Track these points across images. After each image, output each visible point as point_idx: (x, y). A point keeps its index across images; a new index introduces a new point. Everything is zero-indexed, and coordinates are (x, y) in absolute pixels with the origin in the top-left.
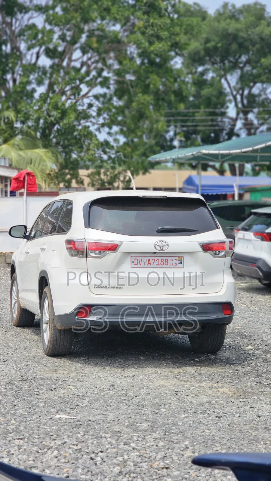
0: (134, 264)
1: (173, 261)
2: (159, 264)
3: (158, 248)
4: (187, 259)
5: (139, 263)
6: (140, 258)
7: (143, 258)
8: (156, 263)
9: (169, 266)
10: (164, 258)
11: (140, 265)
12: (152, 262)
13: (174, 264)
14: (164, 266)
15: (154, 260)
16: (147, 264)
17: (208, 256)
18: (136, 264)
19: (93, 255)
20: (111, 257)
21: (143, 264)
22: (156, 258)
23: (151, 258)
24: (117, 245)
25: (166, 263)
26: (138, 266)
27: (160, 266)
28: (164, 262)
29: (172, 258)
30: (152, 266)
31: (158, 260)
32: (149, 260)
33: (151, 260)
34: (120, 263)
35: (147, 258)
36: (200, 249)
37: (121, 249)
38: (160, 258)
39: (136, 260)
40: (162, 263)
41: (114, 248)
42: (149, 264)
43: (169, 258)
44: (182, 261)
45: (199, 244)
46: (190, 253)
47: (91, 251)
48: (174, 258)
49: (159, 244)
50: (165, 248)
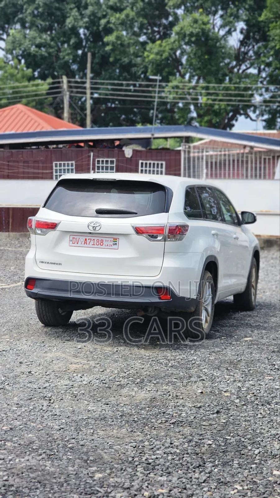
0: (72, 242)
1: (108, 242)
2: (95, 244)
3: (91, 228)
4: (122, 241)
6: (78, 237)
7: (81, 237)
8: (92, 243)
9: (103, 246)
10: (100, 239)
11: (77, 243)
12: (88, 241)
13: (109, 245)
14: (99, 246)
15: (90, 240)
16: (83, 243)
17: (143, 239)
18: (74, 242)
19: (39, 232)
20: (52, 234)
21: (80, 243)
22: (93, 238)
23: (87, 238)
24: (56, 224)
25: (102, 244)
26: (76, 244)
27: (96, 246)
28: (100, 242)
29: (107, 239)
30: (88, 245)
31: (94, 240)
32: (86, 239)
33: (87, 240)
34: (58, 241)
35: (84, 238)
36: (133, 232)
37: (59, 228)
38: (96, 239)
39: (74, 239)
40: (98, 244)
41: (53, 226)
42: (85, 244)
43: (104, 239)
44: (117, 242)
45: (133, 227)
46: (125, 235)
47: (39, 229)
48: (109, 239)
49: (92, 225)
50: (97, 229)
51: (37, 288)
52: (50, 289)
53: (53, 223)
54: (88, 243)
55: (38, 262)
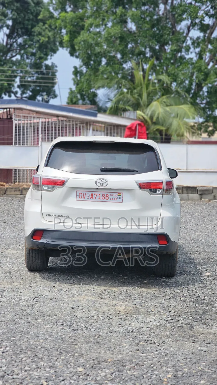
0: (79, 197)
1: (114, 196)
2: (101, 198)
3: (99, 185)
4: (126, 196)
5: (83, 197)
6: (85, 193)
7: (87, 193)
8: (98, 197)
9: (109, 200)
10: (105, 194)
11: (84, 198)
12: (94, 196)
13: (114, 199)
14: (105, 200)
15: (96, 195)
16: (90, 197)
17: (145, 193)
18: (81, 197)
19: (46, 188)
20: (59, 191)
21: (86, 197)
22: (98, 193)
23: (94, 193)
24: (65, 181)
25: (107, 198)
26: (82, 199)
27: (102, 200)
28: (105, 196)
29: (112, 194)
30: (94, 200)
31: (100, 194)
32: (92, 194)
33: (94, 195)
34: (66, 197)
35: (91, 193)
36: (137, 187)
37: (67, 185)
38: (101, 194)
39: (81, 194)
40: (103, 198)
41: (62, 183)
42: (92, 198)
43: (109, 194)
44: (122, 196)
45: (136, 183)
46: (128, 190)
47: (45, 186)
48: (114, 194)
49: (100, 181)
50: (104, 185)
51: (45, 238)
52: (59, 239)
53: (63, 181)
54: (94, 197)
55: (45, 215)
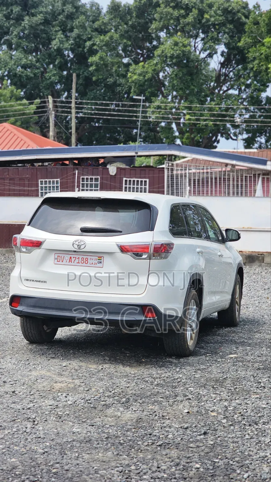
0: (57, 260)
1: (93, 260)
2: (80, 262)
3: (76, 246)
4: (107, 260)
6: (63, 255)
7: (65, 256)
8: (77, 261)
9: (88, 265)
10: (85, 257)
11: (62, 261)
12: (73, 260)
13: (94, 263)
14: (84, 264)
15: (75, 258)
16: (68, 261)
17: (127, 258)
18: (59, 260)
19: (24, 250)
20: (37, 252)
21: (65, 261)
22: (77, 257)
23: (72, 256)
24: (41, 242)
25: (86, 262)
26: (61, 263)
27: (80, 264)
28: (85, 260)
29: (92, 257)
30: (73, 264)
31: (79, 258)
32: (71, 258)
33: (72, 258)
34: (43, 259)
35: (69, 256)
36: (118, 250)
37: (44, 246)
38: (81, 257)
39: (59, 257)
40: (82, 262)
41: (38, 244)
42: (70, 262)
43: (89, 257)
44: (102, 261)
45: (118, 245)
46: (110, 254)
47: (23, 247)
48: (94, 258)
49: (77, 243)
50: (82, 247)
51: (21, 305)
52: (34, 306)
53: (38, 242)
54: (73, 261)
55: (23, 280)
